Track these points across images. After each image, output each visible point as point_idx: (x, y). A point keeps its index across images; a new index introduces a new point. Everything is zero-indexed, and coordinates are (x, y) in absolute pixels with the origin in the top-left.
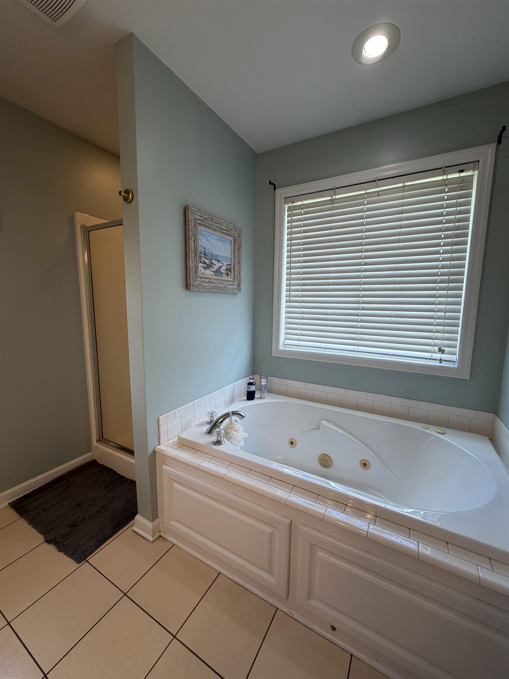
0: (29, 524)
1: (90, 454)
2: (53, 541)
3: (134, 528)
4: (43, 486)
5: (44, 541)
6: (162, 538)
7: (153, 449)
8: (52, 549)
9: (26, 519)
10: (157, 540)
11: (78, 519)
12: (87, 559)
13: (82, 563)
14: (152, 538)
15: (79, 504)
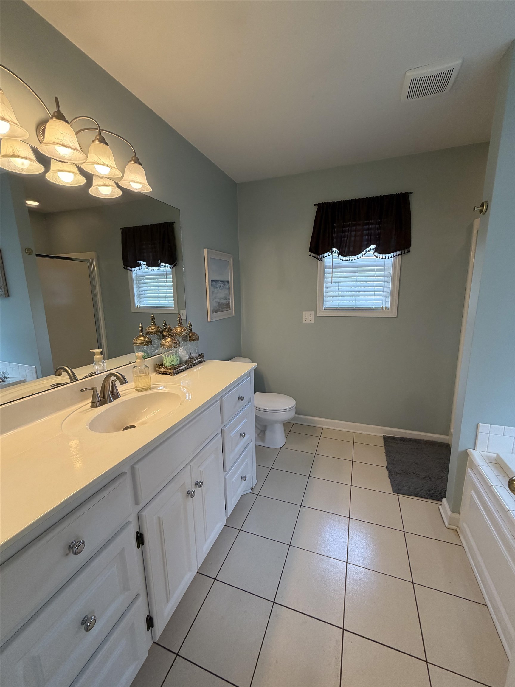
0: (385, 452)
1: (446, 437)
2: (389, 470)
3: (440, 507)
4: (404, 438)
5: (386, 466)
6: (456, 532)
7: (466, 449)
8: (386, 473)
9: (386, 448)
10: (452, 530)
11: (410, 471)
12: (399, 495)
13: (395, 494)
14: (447, 524)
15: (417, 464)
